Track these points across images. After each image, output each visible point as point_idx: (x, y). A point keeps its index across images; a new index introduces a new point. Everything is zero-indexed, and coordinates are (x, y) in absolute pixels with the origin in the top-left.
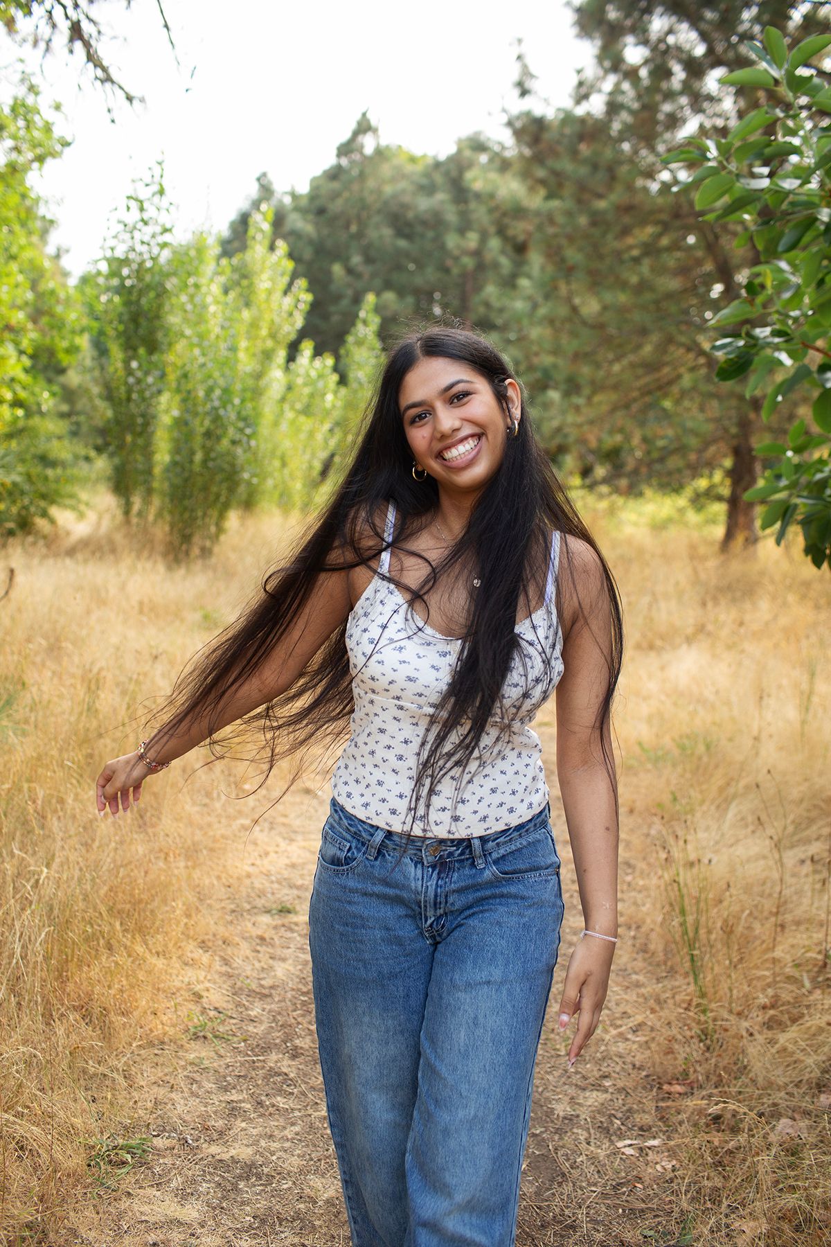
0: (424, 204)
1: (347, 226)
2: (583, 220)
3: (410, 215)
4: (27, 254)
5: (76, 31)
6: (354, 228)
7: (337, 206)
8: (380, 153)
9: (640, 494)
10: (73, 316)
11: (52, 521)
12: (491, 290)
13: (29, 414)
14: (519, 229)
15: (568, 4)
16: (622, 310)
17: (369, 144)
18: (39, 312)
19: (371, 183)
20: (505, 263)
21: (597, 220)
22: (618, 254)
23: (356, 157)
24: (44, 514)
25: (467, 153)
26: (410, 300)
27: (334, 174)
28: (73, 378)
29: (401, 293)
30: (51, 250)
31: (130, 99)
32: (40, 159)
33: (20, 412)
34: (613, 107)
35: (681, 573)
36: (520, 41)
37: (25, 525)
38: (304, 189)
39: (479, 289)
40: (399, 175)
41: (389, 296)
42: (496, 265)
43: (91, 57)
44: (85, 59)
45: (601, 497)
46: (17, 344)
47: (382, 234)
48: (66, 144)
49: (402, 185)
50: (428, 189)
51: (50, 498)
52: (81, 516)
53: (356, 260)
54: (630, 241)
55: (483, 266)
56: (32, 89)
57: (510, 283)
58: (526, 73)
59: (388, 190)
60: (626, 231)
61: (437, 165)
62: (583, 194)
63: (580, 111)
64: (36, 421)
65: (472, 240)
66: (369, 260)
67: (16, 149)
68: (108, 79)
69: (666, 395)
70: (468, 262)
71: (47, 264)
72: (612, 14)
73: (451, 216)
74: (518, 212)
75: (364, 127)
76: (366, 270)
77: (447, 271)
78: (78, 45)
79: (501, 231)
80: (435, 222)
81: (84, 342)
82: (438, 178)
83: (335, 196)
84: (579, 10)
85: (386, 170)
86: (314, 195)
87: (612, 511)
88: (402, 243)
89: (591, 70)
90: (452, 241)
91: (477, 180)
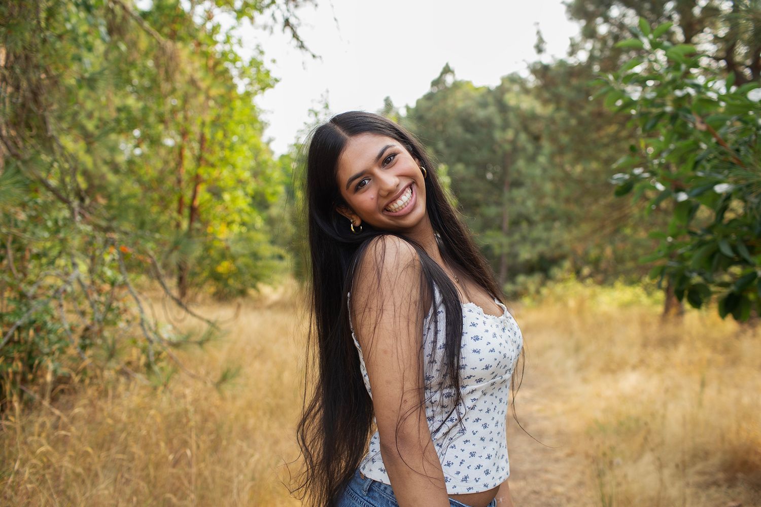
0: (481, 114)
1: (435, 126)
2: (573, 122)
3: (473, 120)
4: (253, 141)
5: (287, 23)
6: (440, 127)
7: (429, 115)
8: (457, 85)
9: (612, 285)
10: (276, 175)
11: (258, 290)
12: (521, 164)
13: (249, 230)
14: (535, 127)
15: (563, 3)
16: (596, 173)
17: (449, 79)
18: (258, 172)
19: (450, 102)
20: (530, 147)
21: (581, 121)
22: (594, 142)
23: (441, 87)
24: (254, 287)
25: (507, 85)
26: (472, 170)
27: (429, 97)
28: (274, 211)
29: (467, 164)
30: (264, 139)
31: (314, 56)
32: (263, 89)
33: (244, 229)
34: (592, 58)
35: (633, 331)
36: (538, 24)
37: (243, 293)
38: (413, 105)
39: (513, 162)
40: (467, 96)
41: (460, 167)
42: (524, 149)
43: (295, 36)
44: (292, 35)
45: (586, 286)
46: (244, 189)
47: (456, 130)
48: (277, 81)
49: (469, 103)
50: (484, 105)
51: (257, 278)
52: (275, 289)
53: (441, 145)
54: (602, 133)
55: (516, 149)
56: (262, 53)
57: (532, 159)
58: (541, 40)
59: (460, 105)
60: (599, 128)
61: (489, 91)
62: (573, 107)
63: (572, 61)
64: (252, 234)
65: (510, 134)
66: (448, 145)
67: (251, 84)
68: (302, 46)
69: (625, 226)
70: (508, 147)
71: (263, 147)
72: (591, 8)
73: (498, 120)
74: (534, 117)
75: (447, 70)
76: (446, 151)
77: (494, 152)
78: (288, 30)
79: (526, 129)
80: (488, 124)
81: (281, 189)
82: (490, 99)
83: (429, 109)
84: (569, 6)
85: (459, 94)
86: (417, 109)
87: (593, 296)
88: (468, 136)
89: (578, 38)
90: (498, 135)
91: (511, 99)
